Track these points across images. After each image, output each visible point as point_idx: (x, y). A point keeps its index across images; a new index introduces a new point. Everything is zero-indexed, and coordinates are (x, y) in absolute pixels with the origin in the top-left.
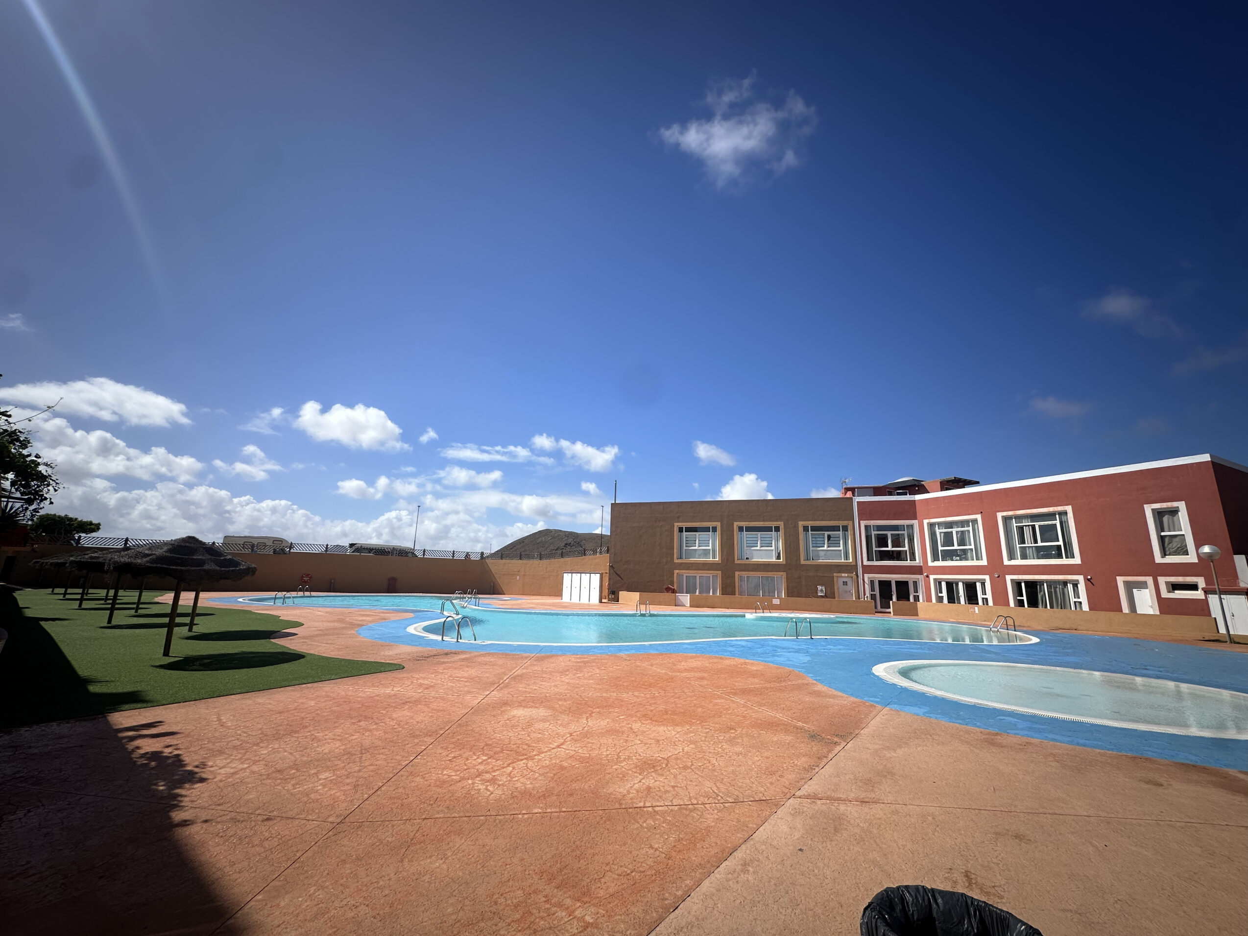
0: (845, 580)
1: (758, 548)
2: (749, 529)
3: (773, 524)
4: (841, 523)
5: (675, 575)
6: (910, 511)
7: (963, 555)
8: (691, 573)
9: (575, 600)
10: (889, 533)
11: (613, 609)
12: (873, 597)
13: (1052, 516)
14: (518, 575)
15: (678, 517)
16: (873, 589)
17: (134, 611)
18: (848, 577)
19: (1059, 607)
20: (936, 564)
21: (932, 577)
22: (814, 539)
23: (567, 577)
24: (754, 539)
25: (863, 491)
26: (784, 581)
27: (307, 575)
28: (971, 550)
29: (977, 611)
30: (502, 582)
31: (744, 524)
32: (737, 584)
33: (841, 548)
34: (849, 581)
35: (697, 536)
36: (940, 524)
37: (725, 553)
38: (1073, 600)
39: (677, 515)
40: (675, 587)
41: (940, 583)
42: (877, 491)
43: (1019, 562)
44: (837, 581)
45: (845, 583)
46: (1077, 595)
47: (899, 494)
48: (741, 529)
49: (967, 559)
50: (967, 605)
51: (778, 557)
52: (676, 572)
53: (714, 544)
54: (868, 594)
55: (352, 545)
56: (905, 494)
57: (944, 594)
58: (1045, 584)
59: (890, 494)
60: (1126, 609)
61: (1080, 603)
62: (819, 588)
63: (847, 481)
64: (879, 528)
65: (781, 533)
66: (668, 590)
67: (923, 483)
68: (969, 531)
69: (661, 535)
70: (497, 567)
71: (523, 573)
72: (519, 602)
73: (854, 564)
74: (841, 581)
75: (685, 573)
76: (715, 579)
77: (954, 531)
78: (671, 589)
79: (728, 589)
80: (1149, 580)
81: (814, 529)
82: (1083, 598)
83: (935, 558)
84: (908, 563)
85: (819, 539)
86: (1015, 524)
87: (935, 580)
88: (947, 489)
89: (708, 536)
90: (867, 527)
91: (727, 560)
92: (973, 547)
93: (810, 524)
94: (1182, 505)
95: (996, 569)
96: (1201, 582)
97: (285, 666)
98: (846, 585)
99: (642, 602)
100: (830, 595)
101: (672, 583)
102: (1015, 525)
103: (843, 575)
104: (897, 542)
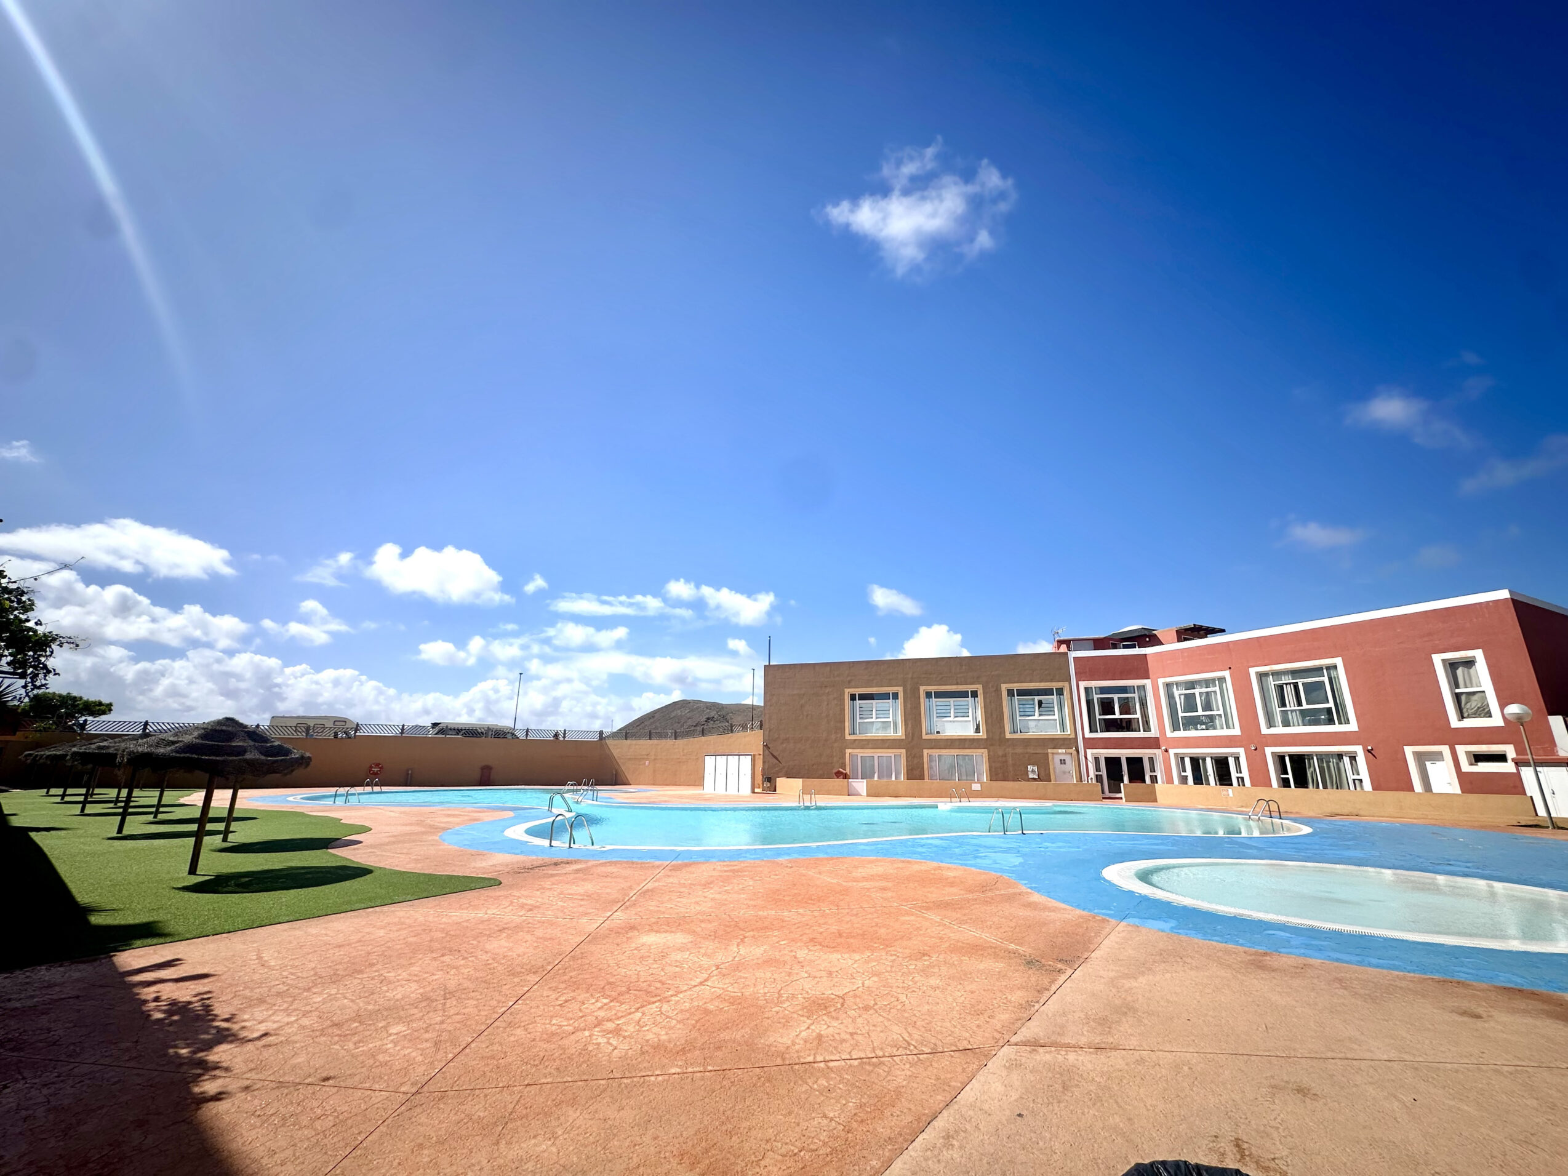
0: (1063, 757)
1: (952, 719)
2: (939, 695)
3: (969, 688)
4: (1054, 685)
5: (847, 755)
6: (1140, 668)
7: (1210, 722)
8: (867, 752)
9: (720, 790)
10: (1116, 697)
11: (770, 800)
12: (1099, 778)
13: (1318, 670)
14: (647, 759)
15: (849, 682)
16: (1098, 769)
17: (152, 816)
18: (1066, 753)
19: (1335, 787)
20: (1177, 734)
21: (1172, 752)
22: (1021, 706)
23: (709, 761)
24: (946, 708)
25: (1080, 644)
26: (985, 760)
27: (377, 765)
28: (1220, 715)
29: (1231, 795)
30: (627, 769)
31: (932, 689)
32: (926, 766)
33: (1056, 717)
34: (1068, 758)
35: (874, 705)
36: (1177, 684)
37: (910, 726)
38: (1351, 777)
39: (849, 678)
40: (848, 771)
41: (1182, 759)
42: (1099, 644)
43: (1279, 730)
44: (1053, 758)
45: (1063, 762)
46: (1356, 771)
47: (1125, 647)
48: (928, 695)
49: (1215, 728)
50: (1218, 786)
51: (977, 730)
52: (848, 751)
53: (895, 715)
54: (1092, 774)
55: (435, 725)
56: (1133, 646)
57: (1189, 773)
58: (1315, 758)
59: (1115, 647)
60: (1418, 786)
61: (1361, 781)
62: (1030, 768)
63: (1060, 631)
64: (1103, 690)
65: (980, 698)
66: (839, 774)
67: (1154, 632)
68: (1215, 692)
69: (828, 704)
70: (619, 750)
71: (653, 757)
72: (648, 794)
73: (1073, 736)
74: (1057, 758)
75: (860, 753)
76: (898, 758)
77: (1197, 691)
78: (842, 773)
79: (915, 772)
80: (1445, 750)
81: (1021, 693)
82: (1364, 774)
83: (1175, 728)
84: (1141, 734)
85: (1028, 706)
86: (1271, 682)
87: (1176, 755)
88: (1186, 639)
89: (887, 705)
90: (1087, 689)
91: (913, 735)
92: (1221, 712)
93: (1016, 686)
94: (1478, 654)
95: (1253, 741)
96: (1510, 751)
97: (347, 884)
98: (1065, 763)
99: (805, 791)
100: (1044, 776)
101: (844, 766)
102: (1273, 683)
103: (1060, 751)
104: (1126, 708)
